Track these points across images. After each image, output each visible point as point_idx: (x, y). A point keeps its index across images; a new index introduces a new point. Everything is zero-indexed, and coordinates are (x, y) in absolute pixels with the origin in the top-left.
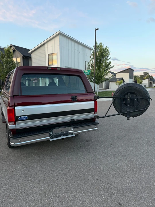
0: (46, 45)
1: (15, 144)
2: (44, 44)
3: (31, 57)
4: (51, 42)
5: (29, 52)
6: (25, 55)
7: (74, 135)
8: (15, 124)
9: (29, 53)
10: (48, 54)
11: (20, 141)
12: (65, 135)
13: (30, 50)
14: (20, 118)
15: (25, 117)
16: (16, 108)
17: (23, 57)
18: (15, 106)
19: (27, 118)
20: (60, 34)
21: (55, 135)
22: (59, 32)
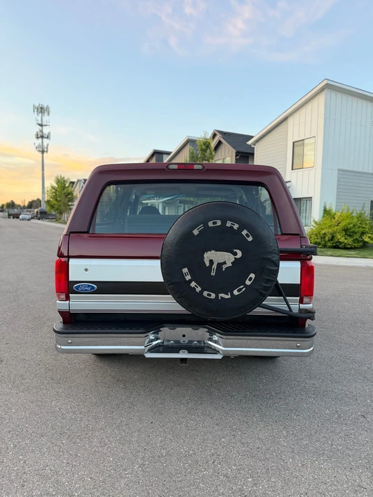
0: (290, 121)
1: (62, 347)
2: (285, 119)
3: (253, 154)
4: (303, 111)
5: (249, 143)
6: (241, 149)
7: (219, 357)
8: (68, 298)
9: (250, 145)
10: (294, 143)
11: (70, 343)
12: (191, 349)
13: (252, 137)
14: (77, 288)
15: (89, 286)
16: (72, 262)
17: (236, 156)
18: (69, 257)
19: (93, 288)
20: (329, 87)
21: (166, 343)
22: (325, 82)
